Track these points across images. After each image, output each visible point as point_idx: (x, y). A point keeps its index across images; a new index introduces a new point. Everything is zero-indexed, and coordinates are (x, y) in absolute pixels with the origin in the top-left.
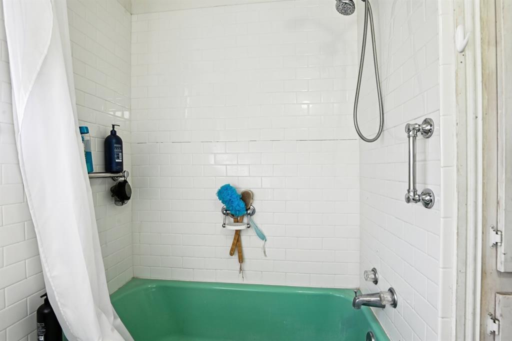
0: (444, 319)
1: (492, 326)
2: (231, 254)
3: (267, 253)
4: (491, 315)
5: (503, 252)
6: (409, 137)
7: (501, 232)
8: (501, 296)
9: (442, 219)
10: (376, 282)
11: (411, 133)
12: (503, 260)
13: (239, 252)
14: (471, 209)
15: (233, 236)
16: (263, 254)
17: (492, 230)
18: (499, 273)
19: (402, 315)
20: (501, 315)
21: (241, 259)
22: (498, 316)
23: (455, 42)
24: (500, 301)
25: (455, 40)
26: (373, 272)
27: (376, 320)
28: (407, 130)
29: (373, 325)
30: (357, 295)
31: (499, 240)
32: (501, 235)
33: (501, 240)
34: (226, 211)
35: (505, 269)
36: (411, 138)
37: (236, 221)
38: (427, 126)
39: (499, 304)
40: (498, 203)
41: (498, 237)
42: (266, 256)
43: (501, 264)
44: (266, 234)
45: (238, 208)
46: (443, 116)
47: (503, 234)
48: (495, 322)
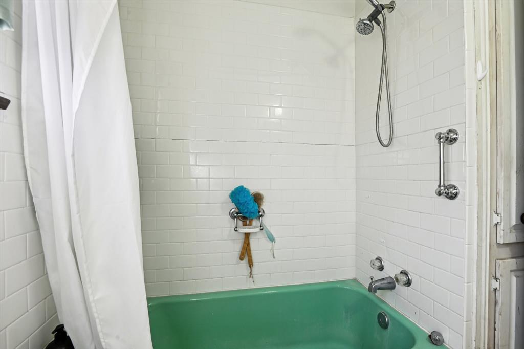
0: (469, 284)
1: (496, 284)
2: (241, 259)
3: (275, 255)
4: (494, 277)
5: (502, 229)
6: (440, 143)
7: (501, 215)
8: (501, 261)
9: (467, 207)
10: (381, 268)
11: (441, 140)
12: (502, 235)
13: (248, 257)
14: (484, 198)
15: (243, 240)
16: (272, 256)
17: (494, 213)
18: (499, 244)
19: (419, 290)
20: (501, 275)
21: (251, 264)
22: (498, 276)
23: (476, 72)
24: (500, 265)
25: (476, 70)
26: (378, 261)
27: (384, 302)
28: (438, 137)
29: (383, 306)
30: (373, 280)
31: (499, 221)
32: (501, 217)
33: (501, 220)
34: (237, 213)
35: (503, 241)
36: (442, 144)
37: (245, 225)
38: (454, 135)
39: (499, 267)
40: (497, 193)
41: (499, 218)
42: (274, 257)
43: (501, 237)
44: (275, 236)
45: (252, 210)
46: (469, 127)
47: (502, 216)
48: (497, 281)
